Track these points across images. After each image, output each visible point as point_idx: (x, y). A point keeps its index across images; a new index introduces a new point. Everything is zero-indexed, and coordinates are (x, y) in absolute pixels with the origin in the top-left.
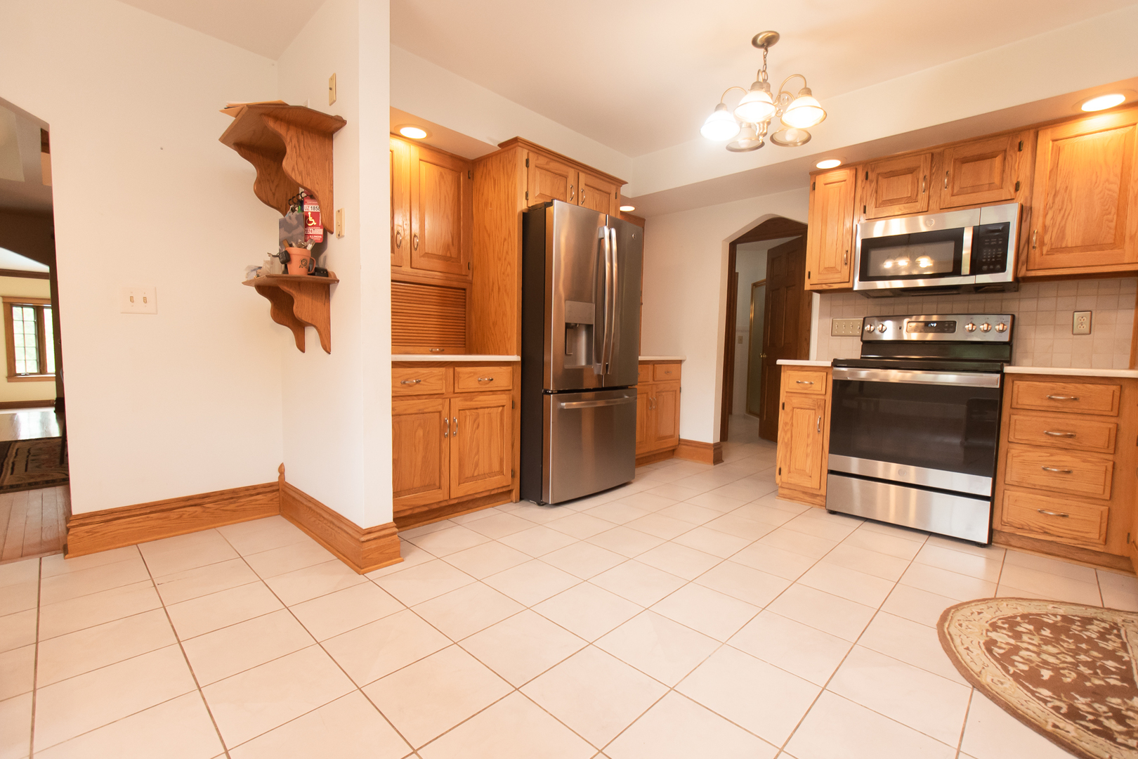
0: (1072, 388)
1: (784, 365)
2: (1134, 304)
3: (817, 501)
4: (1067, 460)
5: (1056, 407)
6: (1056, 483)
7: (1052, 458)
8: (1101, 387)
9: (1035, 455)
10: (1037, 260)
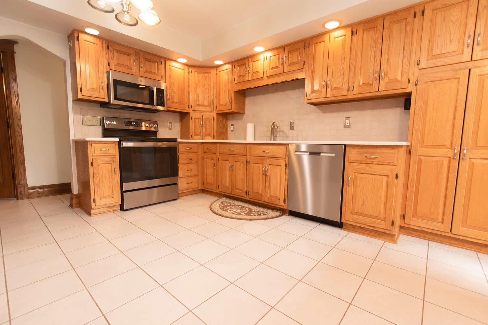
0: (190, 145)
1: (89, 141)
2: (179, 121)
3: (114, 209)
4: (191, 166)
5: (188, 151)
6: (189, 174)
7: (188, 167)
8: (195, 145)
9: (185, 166)
10: (169, 104)
